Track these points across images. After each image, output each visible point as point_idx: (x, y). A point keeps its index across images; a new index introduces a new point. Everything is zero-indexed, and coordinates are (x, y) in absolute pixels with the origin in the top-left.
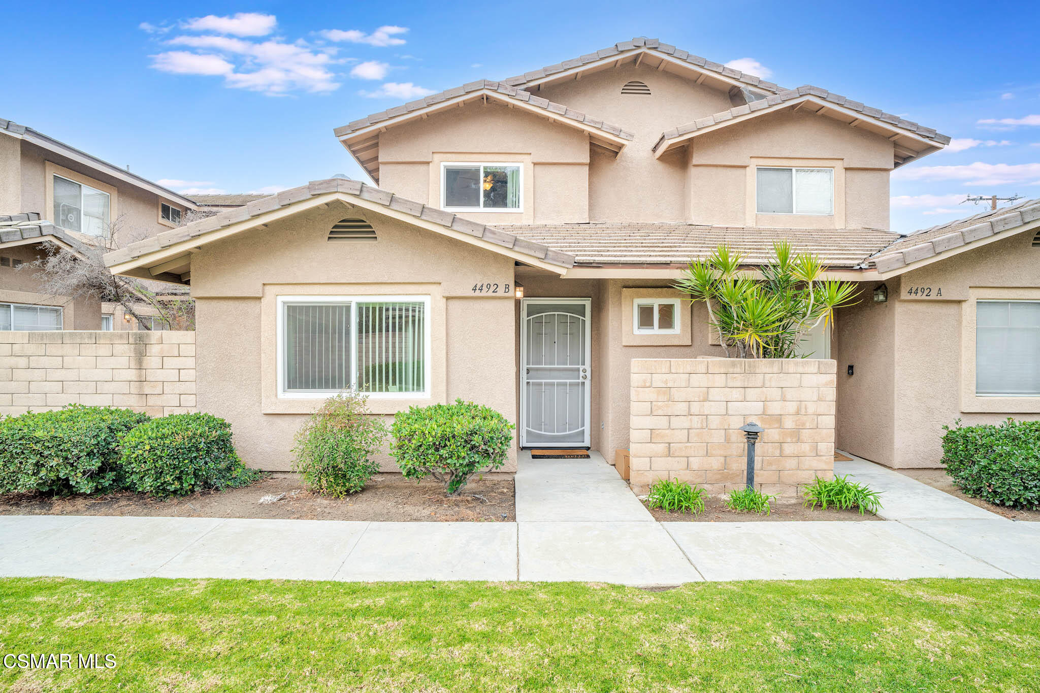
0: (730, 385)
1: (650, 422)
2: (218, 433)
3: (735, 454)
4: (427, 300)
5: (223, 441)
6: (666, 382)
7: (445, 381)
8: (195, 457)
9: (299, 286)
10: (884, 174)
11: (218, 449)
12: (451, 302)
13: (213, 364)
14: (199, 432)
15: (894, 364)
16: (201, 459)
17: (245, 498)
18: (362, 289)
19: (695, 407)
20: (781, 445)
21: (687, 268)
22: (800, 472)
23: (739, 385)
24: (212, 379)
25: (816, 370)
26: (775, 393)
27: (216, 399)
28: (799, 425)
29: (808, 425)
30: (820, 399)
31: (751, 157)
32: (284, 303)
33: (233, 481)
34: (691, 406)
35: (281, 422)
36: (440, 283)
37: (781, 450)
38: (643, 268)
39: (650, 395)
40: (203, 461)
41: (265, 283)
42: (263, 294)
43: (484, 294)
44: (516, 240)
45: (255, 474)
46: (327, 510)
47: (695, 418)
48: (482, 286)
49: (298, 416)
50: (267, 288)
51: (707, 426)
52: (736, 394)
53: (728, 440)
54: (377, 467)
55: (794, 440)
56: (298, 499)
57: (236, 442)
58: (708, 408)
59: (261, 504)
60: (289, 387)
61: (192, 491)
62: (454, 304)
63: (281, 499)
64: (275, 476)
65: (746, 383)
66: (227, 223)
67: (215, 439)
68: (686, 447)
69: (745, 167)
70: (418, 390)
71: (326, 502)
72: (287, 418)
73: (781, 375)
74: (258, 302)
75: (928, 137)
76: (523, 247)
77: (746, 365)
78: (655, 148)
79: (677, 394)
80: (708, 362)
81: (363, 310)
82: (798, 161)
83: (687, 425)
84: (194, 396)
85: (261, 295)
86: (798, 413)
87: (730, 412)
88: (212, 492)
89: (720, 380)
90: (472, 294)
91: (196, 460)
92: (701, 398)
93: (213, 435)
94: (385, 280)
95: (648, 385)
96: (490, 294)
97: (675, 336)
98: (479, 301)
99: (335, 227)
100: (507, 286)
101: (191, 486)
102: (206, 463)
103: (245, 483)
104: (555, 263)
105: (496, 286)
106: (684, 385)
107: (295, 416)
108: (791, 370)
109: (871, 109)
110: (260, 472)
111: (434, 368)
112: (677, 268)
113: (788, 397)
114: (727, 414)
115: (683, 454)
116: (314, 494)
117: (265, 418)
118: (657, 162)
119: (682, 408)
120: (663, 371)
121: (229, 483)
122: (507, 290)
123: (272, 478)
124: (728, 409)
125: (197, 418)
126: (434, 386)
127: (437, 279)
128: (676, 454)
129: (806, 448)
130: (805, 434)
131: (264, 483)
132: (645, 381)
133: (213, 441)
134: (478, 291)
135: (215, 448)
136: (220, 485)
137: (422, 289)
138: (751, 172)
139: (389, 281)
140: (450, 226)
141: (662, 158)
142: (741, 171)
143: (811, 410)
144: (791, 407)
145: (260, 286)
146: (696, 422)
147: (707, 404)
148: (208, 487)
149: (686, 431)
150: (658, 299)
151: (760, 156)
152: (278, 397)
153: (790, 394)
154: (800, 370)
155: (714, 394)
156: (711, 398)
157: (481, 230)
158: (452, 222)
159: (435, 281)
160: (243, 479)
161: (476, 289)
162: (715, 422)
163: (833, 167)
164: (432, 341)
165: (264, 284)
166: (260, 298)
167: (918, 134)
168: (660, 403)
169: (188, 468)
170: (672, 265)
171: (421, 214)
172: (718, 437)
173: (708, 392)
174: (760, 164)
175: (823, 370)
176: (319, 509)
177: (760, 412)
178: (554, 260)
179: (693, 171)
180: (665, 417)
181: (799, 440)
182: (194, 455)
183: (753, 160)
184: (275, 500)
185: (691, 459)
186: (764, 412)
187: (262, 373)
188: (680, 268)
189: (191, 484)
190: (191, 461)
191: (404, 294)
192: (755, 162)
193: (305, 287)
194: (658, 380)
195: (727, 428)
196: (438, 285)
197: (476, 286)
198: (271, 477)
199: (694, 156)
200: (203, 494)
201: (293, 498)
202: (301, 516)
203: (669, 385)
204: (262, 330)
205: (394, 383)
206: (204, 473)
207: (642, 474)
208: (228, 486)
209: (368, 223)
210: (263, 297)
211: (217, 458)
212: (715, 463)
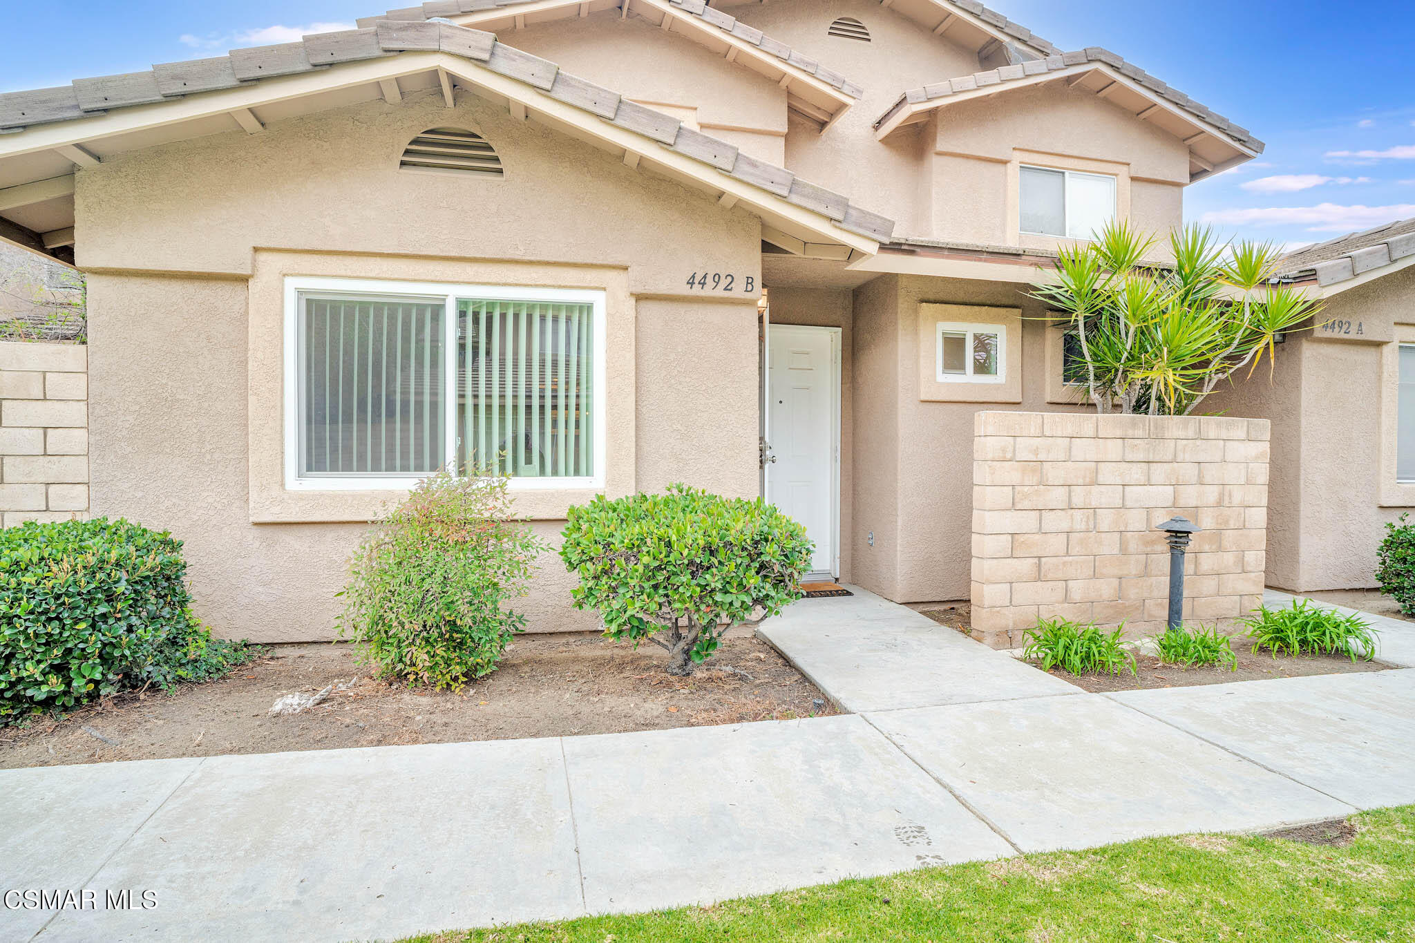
0: (1129, 457)
1: (1010, 521)
2: (158, 560)
3: (1134, 573)
4: (598, 300)
5: (168, 579)
6: (1036, 452)
7: (633, 455)
8: (104, 616)
9: (334, 258)
10: (1176, 189)
11: (158, 596)
12: (643, 304)
13: (131, 418)
14: (114, 556)
15: (1299, 436)
16: (119, 619)
17: (228, 704)
18: (470, 271)
19: (1079, 497)
20: (1196, 557)
21: (1047, 266)
22: (1220, 599)
23: (1141, 457)
24: (130, 449)
25: (1243, 436)
26: (1190, 472)
27: (140, 494)
28: (1221, 524)
29: (1232, 525)
30: (1248, 482)
31: (1014, 149)
32: (300, 292)
33: (189, 667)
34: (1072, 494)
35: (294, 542)
36: (626, 269)
37: (1196, 566)
38: (980, 260)
39: (1010, 473)
40: (123, 624)
41: (258, 245)
42: (253, 269)
43: (708, 291)
44: (794, 182)
45: (236, 650)
46: (439, 718)
47: (1078, 515)
48: (705, 277)
49: (333, 527)
50: (263, 257)
51: (1095, 527)
52: (1137, 473)
53: (1124, 550)
54: (520, 622)
55: (1214, 547)
56: (359, 699)
57: (191, 583)
58: (1098, 496)
59: (278, 715)
60: (309, 469)
61: (93, 696)
62: (653, 311)
63: (324, 701)
64: (279, 652)
65: (1151, 456)
66: (178, 88)
67: (151, 574)
68: (1064, 563)
69: (1005, 162)
70: (577, 472)
71: (425, 701)
72: (307, 531)
73: (1199, 442)
74: (239, 287)
75: (1240, 140)
76: (804, 196)
77: (1152, 424)
78: (879, 123)
79: (1054, 474)
80: (1097, 420)
81: (469, 312)
82: (1072, 160)
83: (1065, 526)
84: (85, 487)
85: (249, 272)
86: (1219, 504)
87: (1128, 504)
88: (142, 696)
89: (1113, 449)
90: (685, 290)
91: (105, 622)
92: (1088, 480)
93: (149, 565)
94: (518, 255)
95: (1009, 456)
96: (720, 292)
97: (998, 387)
98: (695, 306)
99: (415, 142)
100: (750, 281)
101: (92, 686)
102: (130, 629)
103: (218, 670)
104: (861, 231)
105: (729, 279)
106: (1062, 457)
107: (325, 526)
108: (1212, 435)
109: (1175, 92)
110: (246, 645)
111: (613, 431)
112: (1031, 265)
113: (1207, 479)
114: (1123, 507)
115: (1060, 576)
116: (391, 685)
117: (257, 531)
118: (880, 144)
119: (1057, 496)
120: (1032, 432)
121: (181, 672)
122: (750, 287)
123: (272, 658)
124: (1126, 498)
125: (99, 529)
126: (612, 463)
127: (621, 259)
128: (1050, 576)
129: (1229, 558)
130: (1229, 536)
131: (259, 669)
132: (1004, 450)
133: (147, 577)
134: (697, 287)
135: (150, 595)
136: (161, 678)
137: (590, 276)
138: (1013, 170)
139: (527, 258)
140: (672, 143)
141: (886, 141)
142: (1000, 167)
143: (1237, 499)
144: (1211, 495)
145: (249, 253)
146: (1079, 520)
147: (1095, 489)
148: (131, 682)
149: (1065, 535)
150: (974, 324)
151: (1026, 147)
152: (287, 487)
153: (1211, 473)
154: (1224, 435)
155: (1108, 473)
156: (1101, 480)
157: (732, 158)
158: (677, 136)
159: (616, 263)
160: (214, 661)
161: (693, 283)
162: (1106, 520)
163: (1116, 175)
164: (610, 379)
165: (256, 250)
166: (244, 279)
167: (1228, 134)
168: (1026, 489)
169: (86, 641)
170: (1024, 257)
171: (616, 114)
172: (1110, 546)
173: (1097, 469)
174: (1027, 160)
175: (1253, 436)
176: (418, 718)
177: (1170, 504)
178: (859, 225)
179: (935, 163)
180: (1033, 512)
181: (1220, 549)
182: (102, 609)
183: (1017, 153)
184: (310, 704)
185: (1070, 583)
186: (1174, 503)
187: (250, 436)
188: (1036, 265)
189: (91, 681)
190: (93, 626)
191: (554, 286)
192: (1018, 157)
193: (349, 261)
194: (1024, 449)
195: (1124, 529)
196: (621, 272)
197: (693, 277)
198: (269, 655)
199: (938, 139)
200: (120, 701)
201: (347, 697)
202: (384, 737)
203: (1041, 457)
204: (251, 346)
205: (529, 461)
206: (127, 652)
207: (998, 612)
208: (180, 680)
209: (485, 139)
210: (252, 276)
211: (153, 618)
212: (1106, 589)
